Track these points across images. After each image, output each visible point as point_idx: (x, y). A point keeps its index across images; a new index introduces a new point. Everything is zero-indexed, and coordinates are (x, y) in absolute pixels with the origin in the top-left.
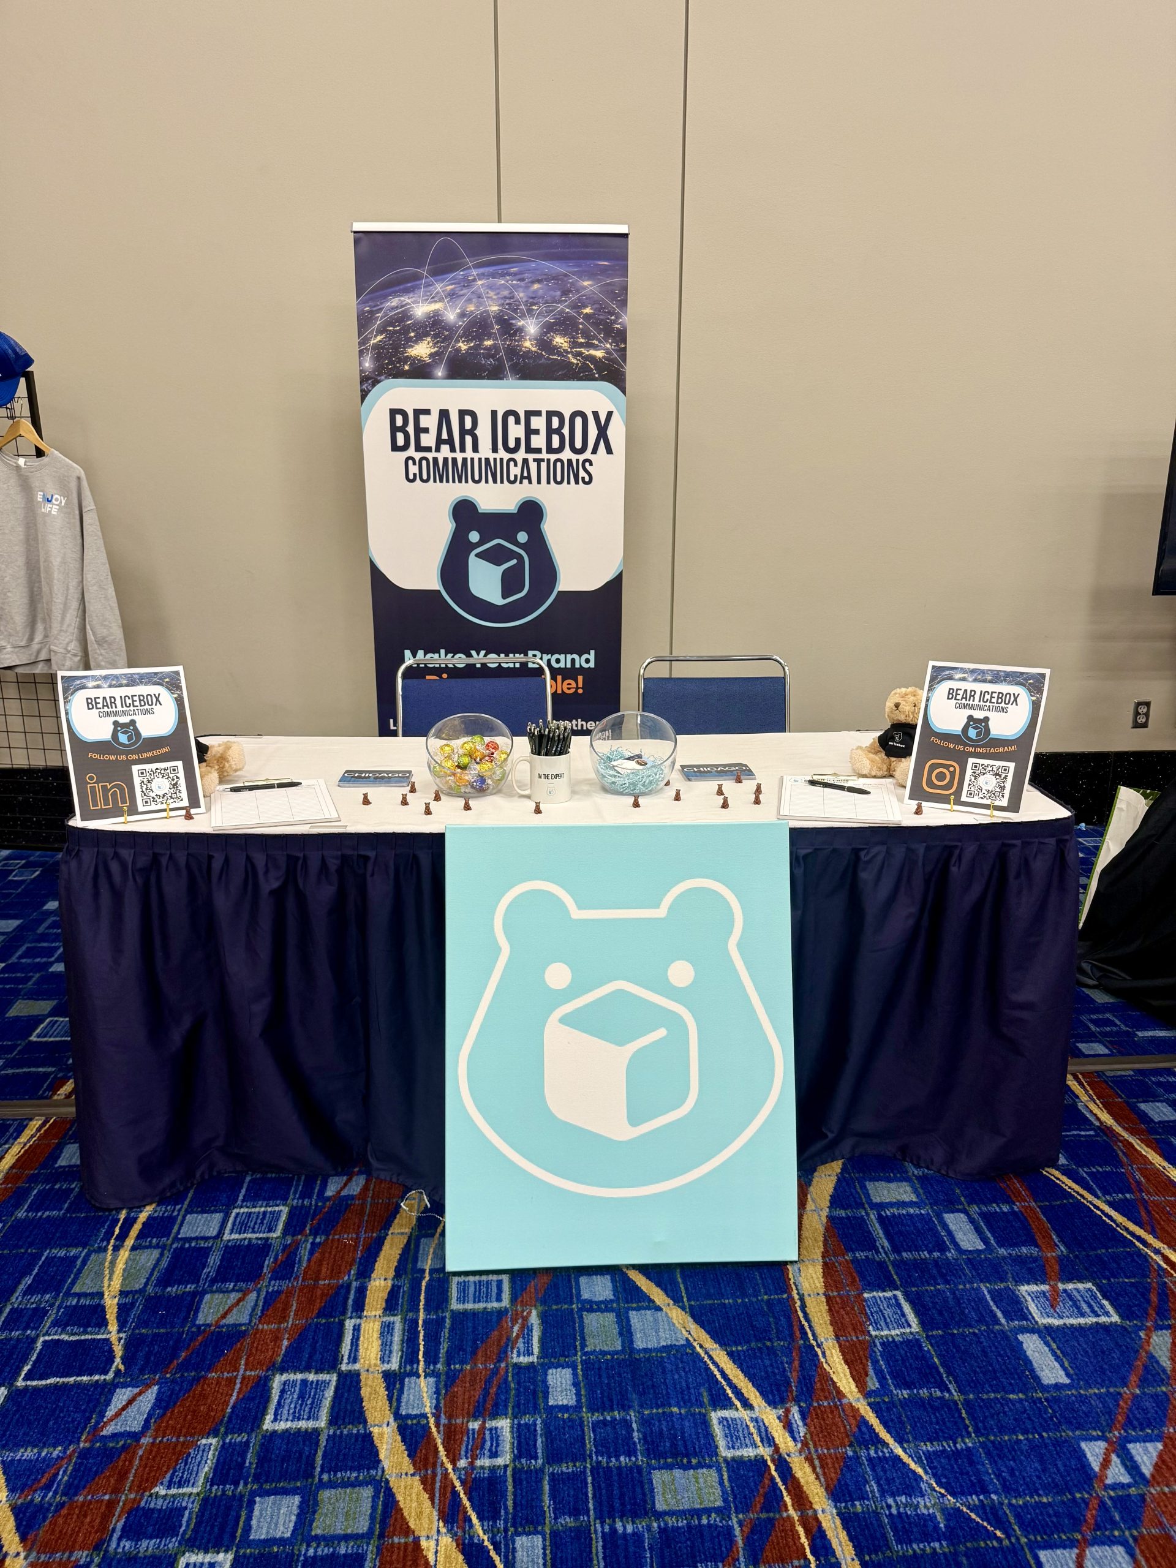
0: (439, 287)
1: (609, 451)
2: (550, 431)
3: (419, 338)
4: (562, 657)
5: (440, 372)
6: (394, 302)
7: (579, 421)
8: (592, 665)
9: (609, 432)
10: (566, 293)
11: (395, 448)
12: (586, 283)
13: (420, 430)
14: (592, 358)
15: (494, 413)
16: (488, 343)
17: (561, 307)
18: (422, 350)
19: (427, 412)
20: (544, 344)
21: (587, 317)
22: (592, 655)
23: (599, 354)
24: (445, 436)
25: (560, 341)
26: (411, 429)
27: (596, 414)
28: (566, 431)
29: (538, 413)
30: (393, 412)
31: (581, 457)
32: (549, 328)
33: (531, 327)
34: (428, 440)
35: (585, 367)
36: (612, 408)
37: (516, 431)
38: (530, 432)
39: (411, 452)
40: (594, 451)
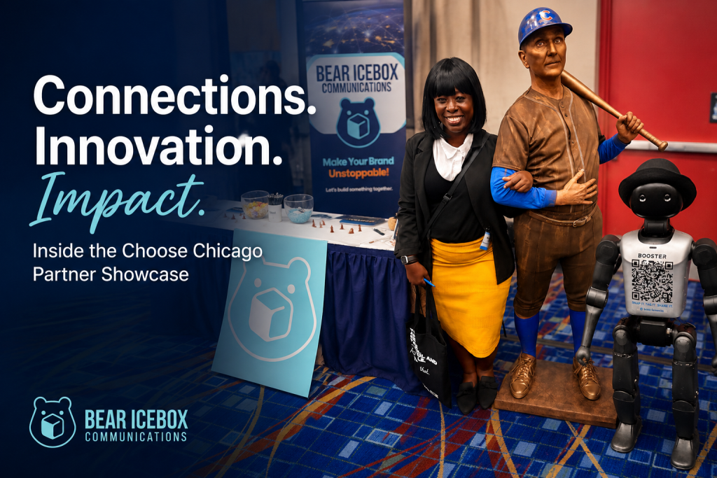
0: (335, 21)
1: (397, 78)
2: (375, 72)
3: (327, 40)
4: (382, 160)
5: (335, 52)
6: (319, 27)
7: (385, 67)
8: (393, 163)
9: (397, 71)
10: (380, 21)
11: (318, 80)
12: (387, 17)
13: (328, 73)
14: (390, 44)
15: (355, 66)
16: (353, 40)
17: (378, 26)
18: (329, 44)
19: (330, 66)
20: (372, 39)
21: (388, 29)
22: (392, 159)
23: (392, 42)
24: (337, 75)
25: (378, 38)
26: (324, 73)
27: (391, 65)
28: (381, 72)
29: (370, 65)
30: (318, 67)
31: (387, 81)
32: (374, 34)
33: (368, 34)
34: (330, 77)
35: (386, 47)
36: (397, 62)
37: (363, 72)
38: (368, 72)
39: (324, 81)
40: (391, 79)
